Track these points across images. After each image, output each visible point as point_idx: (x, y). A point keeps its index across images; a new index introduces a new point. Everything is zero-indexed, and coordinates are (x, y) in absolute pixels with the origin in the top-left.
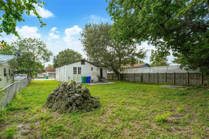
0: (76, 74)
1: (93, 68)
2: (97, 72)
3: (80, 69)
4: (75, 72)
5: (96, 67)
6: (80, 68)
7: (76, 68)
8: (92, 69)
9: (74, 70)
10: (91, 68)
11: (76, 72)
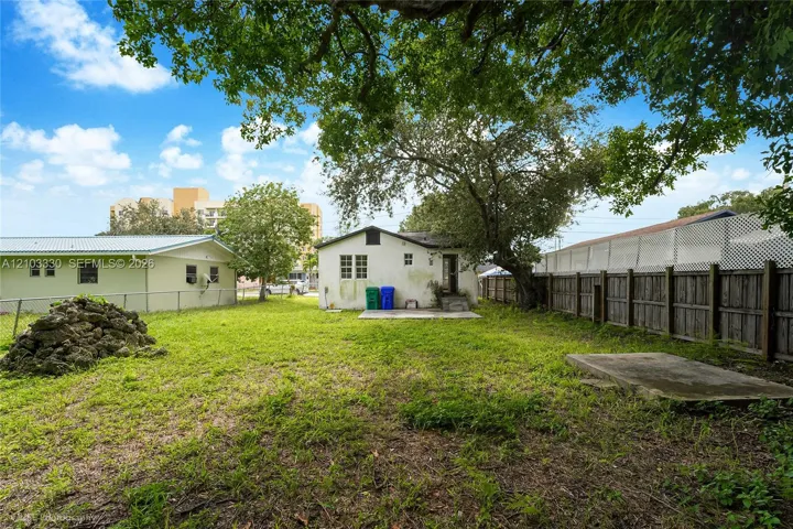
0: (350, 276)
1: (411, 256)
2: (429, 270)
3: (362, 260)
4: (345, 273)
5: (426, 249)
6: (365, 257)
7: (350, 258)
8: (408, 259)
9: (343, 264)
10: (406, 256)
11: (350, 270)
